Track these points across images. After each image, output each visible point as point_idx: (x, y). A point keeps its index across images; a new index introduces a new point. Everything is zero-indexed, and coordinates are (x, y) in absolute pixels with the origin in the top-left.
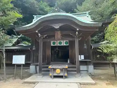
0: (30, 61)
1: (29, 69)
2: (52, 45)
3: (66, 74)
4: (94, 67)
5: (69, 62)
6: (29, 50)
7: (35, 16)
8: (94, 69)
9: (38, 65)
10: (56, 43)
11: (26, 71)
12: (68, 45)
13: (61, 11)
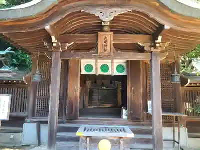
0: (23, 111)
1: (22, 132)
4: (189, 132)
5: (125, 117)
6: (23, 83)
8: (190, 136)
9: (46, 123)
10: (94, 69)
11: (12, 137)
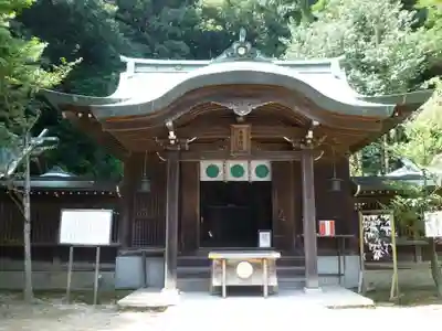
2: (204, 177)
3: (274, 281)
7: (130, 62)
11: (100, 277)
12: (267, 178)
13: (259, 55)
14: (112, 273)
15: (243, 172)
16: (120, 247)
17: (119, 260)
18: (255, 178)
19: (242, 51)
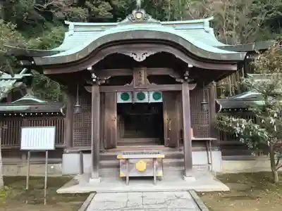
1: (61, 162)
2: (120, 101)
3: (160, 173)
4: (222, 155)
6: (61, 114)
7: (71, 24)
8: (223, 159)
9: (89, 152)
10: (131, 97)
11: (52, 167)
12: (160, 101)
13: (150, 19)
14: (60, 165)
15: (144, 97)
16: (65, 147)
17: (65, 156)
18: (152, 100)
19: (139, 16)
